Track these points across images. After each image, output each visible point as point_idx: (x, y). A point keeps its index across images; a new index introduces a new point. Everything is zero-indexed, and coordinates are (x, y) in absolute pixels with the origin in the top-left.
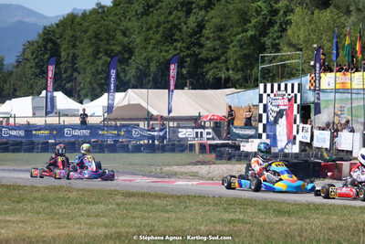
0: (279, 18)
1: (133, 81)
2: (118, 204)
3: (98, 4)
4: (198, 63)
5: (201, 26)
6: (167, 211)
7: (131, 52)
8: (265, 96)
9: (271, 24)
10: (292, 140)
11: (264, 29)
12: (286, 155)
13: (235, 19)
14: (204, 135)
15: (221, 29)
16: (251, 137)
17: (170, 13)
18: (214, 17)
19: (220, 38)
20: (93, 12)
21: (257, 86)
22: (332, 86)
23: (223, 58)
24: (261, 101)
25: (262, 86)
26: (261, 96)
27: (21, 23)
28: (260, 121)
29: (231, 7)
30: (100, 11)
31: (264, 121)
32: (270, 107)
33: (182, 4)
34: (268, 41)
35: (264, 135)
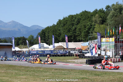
0: (92, 27)
1: (61, 41)
2: (52, 72)
3: (54, 24)
4: (75, 37)
5: (76, 29)
6: (65, 75)
7: (61, 34)
8: (90, 43)
9: (91, 28)
10: (96, 53)
11: (89, 29)
12: (95, 57)
13: (83, 27)
14: (76, 52)
15: (80, 29)
16: (87, 53)
17: (69, 26)
18: (78, 27)
19: (80, 31)
20: (53, 26)
21: (88, 41)
22: (105, 41)
23: (80, 36)
24: (89, 45)
25: (89, 41)
26: (89, 43)
27: (38, 29)
28: (89, 49)
29: (82, 24)
30: (54, 26)
31: (90, 49)
32: (91, 46)
33: (72, 24)
34: (90, 32)
35: (90, 52)
